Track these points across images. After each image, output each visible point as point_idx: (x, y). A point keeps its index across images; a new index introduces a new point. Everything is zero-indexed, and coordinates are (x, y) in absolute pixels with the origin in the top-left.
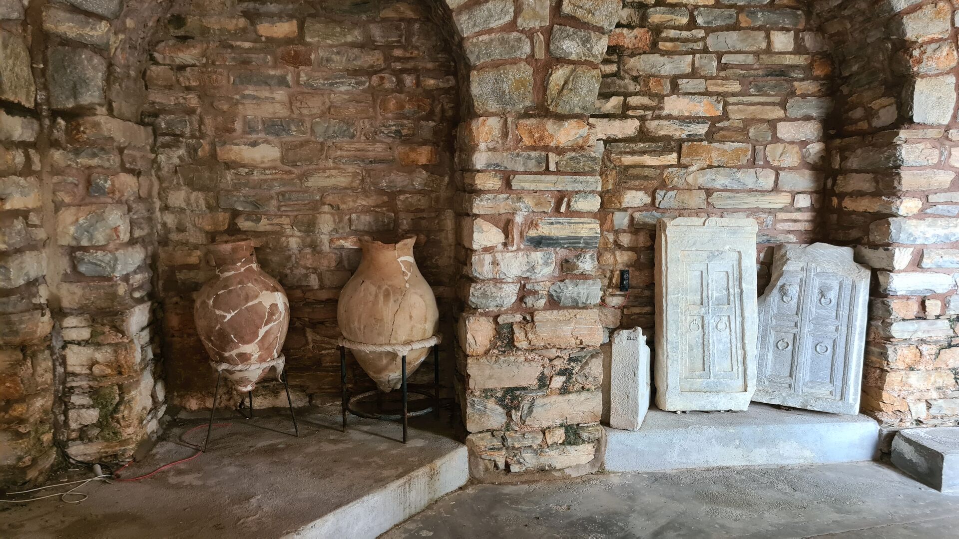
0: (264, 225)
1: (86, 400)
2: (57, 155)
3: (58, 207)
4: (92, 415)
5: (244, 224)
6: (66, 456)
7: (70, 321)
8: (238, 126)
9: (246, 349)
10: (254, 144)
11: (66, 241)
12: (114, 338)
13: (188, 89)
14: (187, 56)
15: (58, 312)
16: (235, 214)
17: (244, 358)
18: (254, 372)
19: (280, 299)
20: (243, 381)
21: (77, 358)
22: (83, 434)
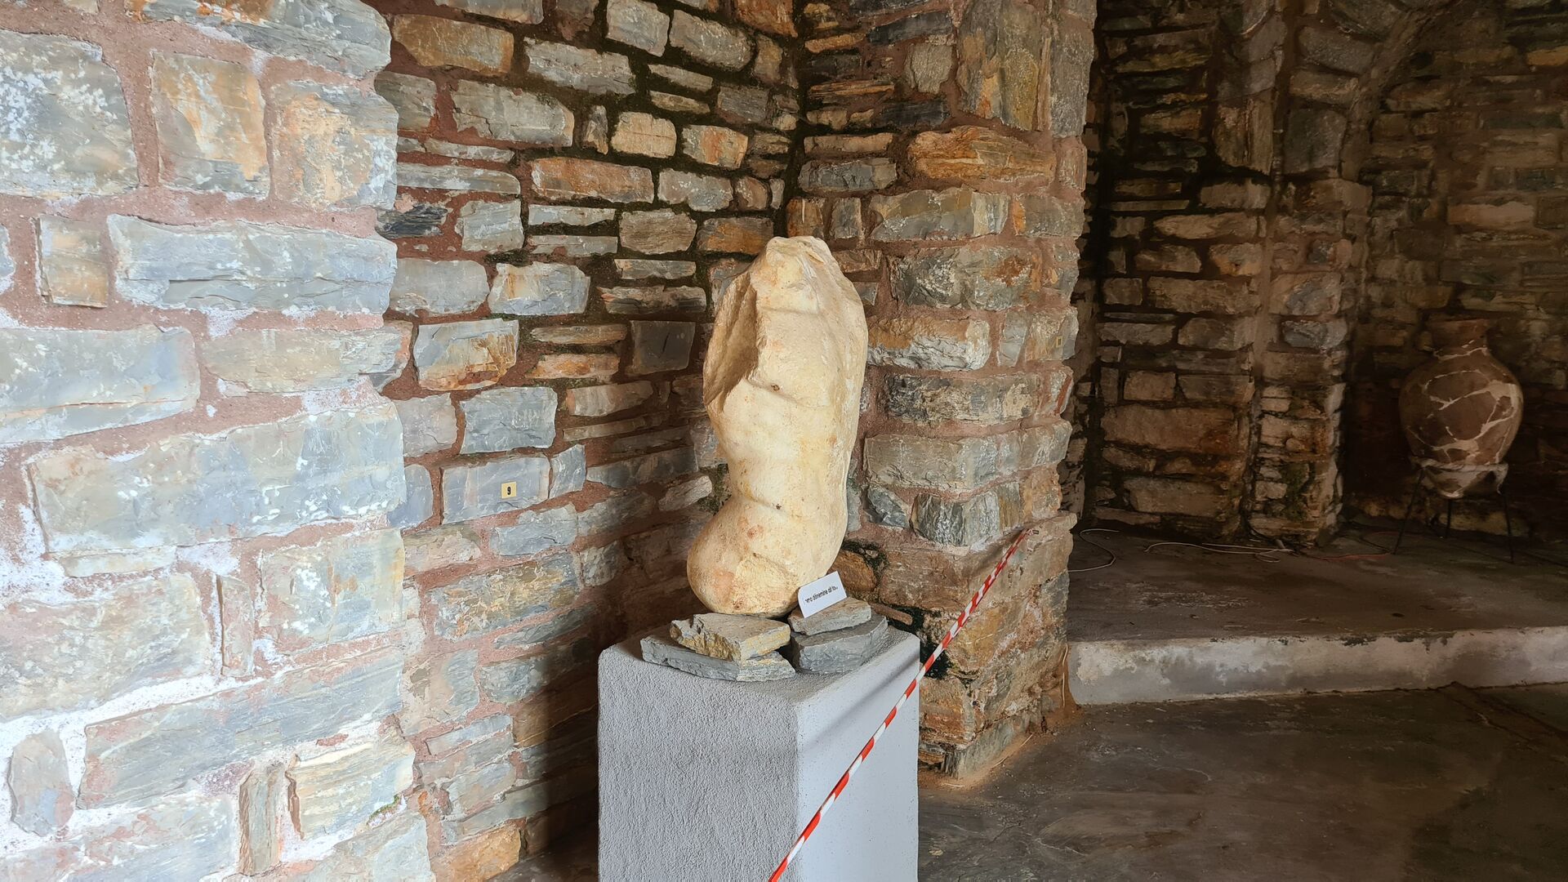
0: (1498, 303)
1: (1275, 474)
2: (1283, 222)
3: (1275, 274)
4: (1279, 490)
5: (1470, 301)
6: (1247, 527)
7: (1271, 391)
8: (1481, 180)
9: (1464, 445)
10: (1499, 202)
11: (1278, 309)
12: (1313, 414)
13: (1423, 139)
14: (1427, 100)
15: (1261, 382)
16: (1460, 288)
17: (1458, 455)
18: (1467, 474)
19: (1513, 393)
20: (1450, 485)
21: (1272, 430)
22: (1267, 508)
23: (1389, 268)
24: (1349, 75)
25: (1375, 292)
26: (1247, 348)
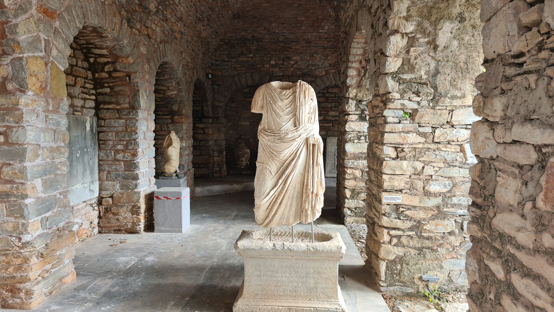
0: (246, 137)
1: (217, 166)
2: (214, 124)
3: (214, 133)
4: (218, 169)
5: (242, 137)
6: (213, 176)
7: (215, 153)
8: (242, 118)
9: (243, 159)
10: (245, 122)
11: (215, 139)
12: (222, 156)
13: (233, 111)
14: (233, 105)
15: (213, 151)
16: (241, 135)
17: (243, 161)
18: (244, 164)
19: (249, 150)
20: (242, 166)
21: (216, 159)
22: (216, 173)
23: (230, 132)
24: (222, 102)
25: (229, 136)
26: (211, 145)
